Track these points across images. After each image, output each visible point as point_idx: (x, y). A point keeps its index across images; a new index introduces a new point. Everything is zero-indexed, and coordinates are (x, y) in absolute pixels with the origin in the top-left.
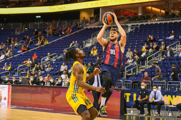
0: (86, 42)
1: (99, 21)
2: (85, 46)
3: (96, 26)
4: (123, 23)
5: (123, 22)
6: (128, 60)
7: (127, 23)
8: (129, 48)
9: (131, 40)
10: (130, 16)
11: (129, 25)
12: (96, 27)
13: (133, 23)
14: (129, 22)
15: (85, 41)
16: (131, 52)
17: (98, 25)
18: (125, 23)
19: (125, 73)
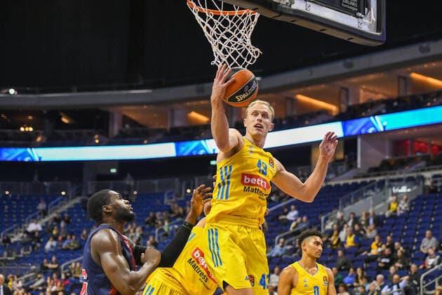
0: (326, 219)
1: (356, 167)
2: (324, 227)
3: (350, 179)
4: (414, 172)
5: (413, 169)
6: (428, 258)
7: (423, 170)
8: (429, 229)
9: (434, 210)
10: (428, 153)
11: (428, 175)
12: (350, 182)
13: (435, 169)
14: (426, 168)
15: (323, 215)
16: (434, 239)
17: (355, 178)
18: (417, 171)
19: (420, 289)
